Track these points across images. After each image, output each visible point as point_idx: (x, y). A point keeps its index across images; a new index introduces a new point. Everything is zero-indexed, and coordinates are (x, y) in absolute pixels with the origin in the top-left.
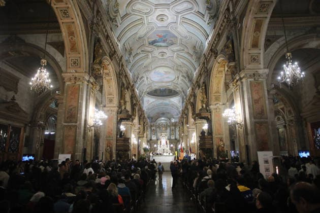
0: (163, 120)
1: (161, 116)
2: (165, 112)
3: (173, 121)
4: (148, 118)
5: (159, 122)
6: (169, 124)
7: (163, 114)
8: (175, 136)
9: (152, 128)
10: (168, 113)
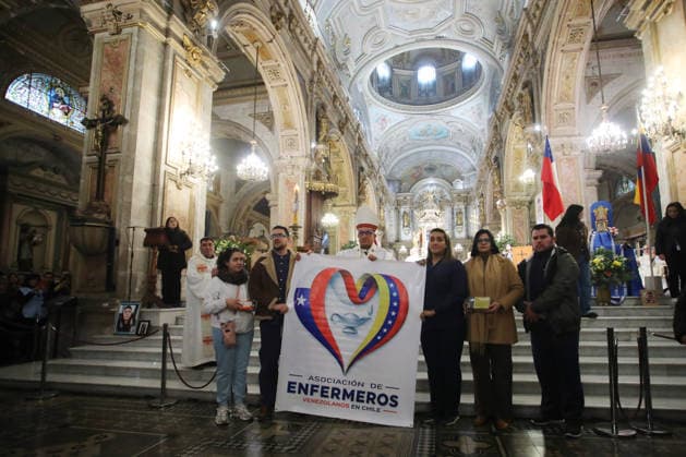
0: (430, 185)
1: (425, 173)
2: (435, 163)
3: (460, 186)
4: (388, 181)
5: (420, 192)
6: (448, 197)
7: (431, 170)
8: (467, 230)
9: (402, 210)
10: (447, 166)
